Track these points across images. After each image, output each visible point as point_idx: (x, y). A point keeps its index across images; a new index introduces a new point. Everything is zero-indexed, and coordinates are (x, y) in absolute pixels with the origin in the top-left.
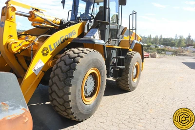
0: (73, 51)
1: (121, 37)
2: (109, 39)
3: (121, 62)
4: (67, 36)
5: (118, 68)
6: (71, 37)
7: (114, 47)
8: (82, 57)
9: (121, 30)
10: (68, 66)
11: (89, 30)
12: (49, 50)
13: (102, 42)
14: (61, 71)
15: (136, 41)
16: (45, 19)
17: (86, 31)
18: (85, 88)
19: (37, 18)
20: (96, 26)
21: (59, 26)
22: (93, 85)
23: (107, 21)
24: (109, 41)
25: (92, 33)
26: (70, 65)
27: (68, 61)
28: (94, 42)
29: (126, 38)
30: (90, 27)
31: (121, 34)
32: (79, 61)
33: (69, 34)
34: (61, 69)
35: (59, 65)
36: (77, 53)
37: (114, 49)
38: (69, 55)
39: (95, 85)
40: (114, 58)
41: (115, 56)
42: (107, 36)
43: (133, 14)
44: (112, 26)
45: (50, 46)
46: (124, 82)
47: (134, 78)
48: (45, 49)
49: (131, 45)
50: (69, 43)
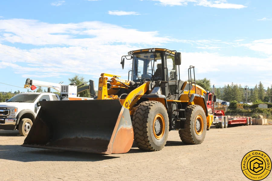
0: (146, 103)
1: (180, 91)
2: (169, 94)
3: (182, 114)
4: (138, 93)
5: (179, 119)
6: (140, 94)
7: (174, 101)
8: (152, 106)
9: (181, 85)
10: (144, 112)
11: (152, 89)
12: (128, 103)
13: (164, 96)
14: (140, 115)
15: (195, 95)
16: (122, 83)
17: (150, 89)
18: (155, 128)
19: (118, 83)
20: (157, 85)
21: (129, 86)
22: (160, 127)
23: (166, 81)
24: (169, 97)
25: (156, 90)
26: (145, 110)
27: (144, 109)
28: (158, 97)
29: (186, 92)
30: (153, 86)
31: (181, 89)
32: (151, 108)
33: (139, 92)
34: (140, 114)
35: (138, 111)
36: (149, 104)
37: (174, 102)
38: (143, 105)
39: (161, 127)
40: (174, 110)
41: (175, 109)
42: (167, 92)
43: (190, 68)
44: (171, 83)
45: (129, 101)
46: (187, 133)
47: (199, 132)
48: (127, 103)
49: (190, 98)
50: (139, 99)
